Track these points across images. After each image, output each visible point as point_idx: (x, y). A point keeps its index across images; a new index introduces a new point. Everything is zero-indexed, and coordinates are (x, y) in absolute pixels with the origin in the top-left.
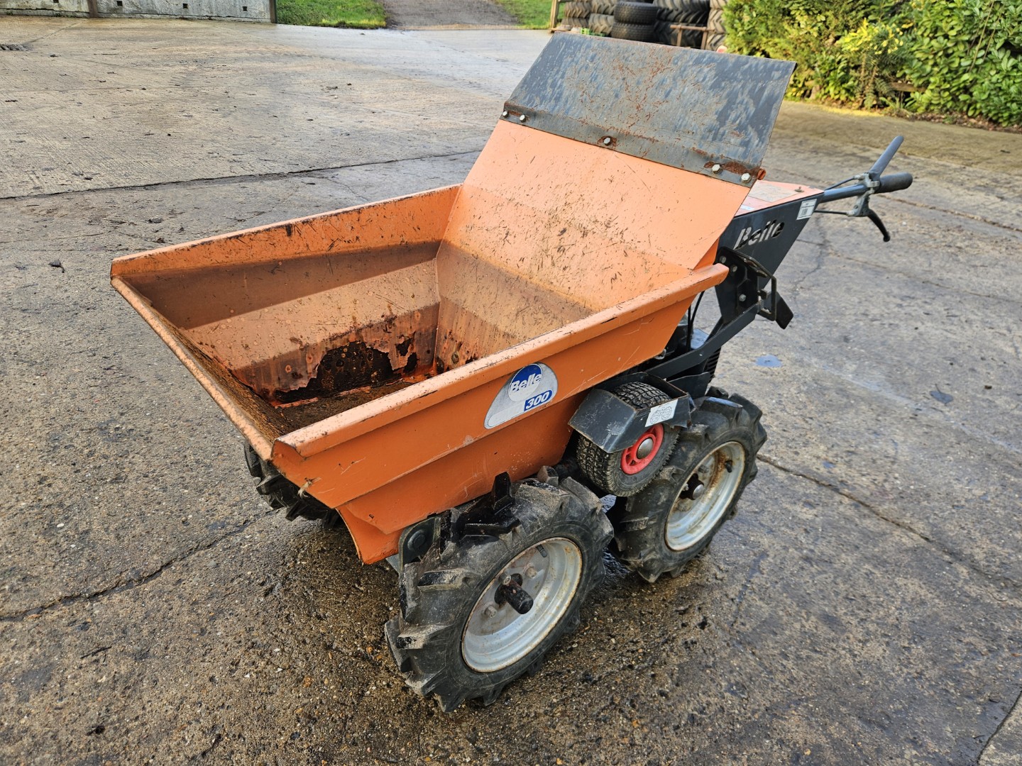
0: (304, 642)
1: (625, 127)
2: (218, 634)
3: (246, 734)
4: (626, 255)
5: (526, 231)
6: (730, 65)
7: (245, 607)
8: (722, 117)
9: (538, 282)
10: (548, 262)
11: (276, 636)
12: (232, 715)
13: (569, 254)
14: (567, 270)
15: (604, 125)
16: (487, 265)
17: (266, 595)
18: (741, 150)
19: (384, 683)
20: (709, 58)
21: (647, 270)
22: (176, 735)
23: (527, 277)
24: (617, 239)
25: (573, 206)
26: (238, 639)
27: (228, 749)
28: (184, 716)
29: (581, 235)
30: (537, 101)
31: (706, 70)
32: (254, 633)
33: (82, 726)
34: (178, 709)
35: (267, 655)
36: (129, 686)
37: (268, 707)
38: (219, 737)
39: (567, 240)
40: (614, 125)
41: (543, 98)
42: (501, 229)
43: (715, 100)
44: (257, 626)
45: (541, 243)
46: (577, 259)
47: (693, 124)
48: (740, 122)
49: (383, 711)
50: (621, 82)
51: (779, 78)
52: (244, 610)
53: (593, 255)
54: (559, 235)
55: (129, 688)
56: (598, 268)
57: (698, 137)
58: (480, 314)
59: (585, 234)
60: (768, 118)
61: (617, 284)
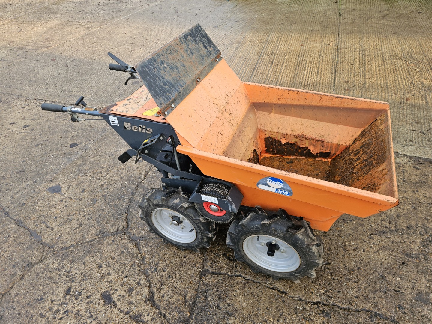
0: (331, 239)
2: (354, 263)
3: (362, 230)
4: (236, 95)
5: (222, 125)
7: (340, 265)
8: (205, 47)
9: (236, 128)
10: (232, 121)
11: (337, 247)
12: (363, 237)
13: (232, 112)
14: (235, 115)
17: (330, 264)
22: (382, 244)
23: (234, 132)
24: (232, 95)
25: (218, 103)
26: (349, 256)
27: (369, 231)
28: (377, 248)
29: (228, 105)
32: (343, 254)
33: (409, 269)
34: (378, 251)
35: (344, 245)
36: (390, 270)
37: (353, 231)
38: (370, 235)
39: (228, 111)
41: (169, 92)
42: (218, 135)
44: (340, 255)
45: (227, 121)
52: (341, 264)
53: (234, 105)
55: (391, 269)
56: (237, 106)
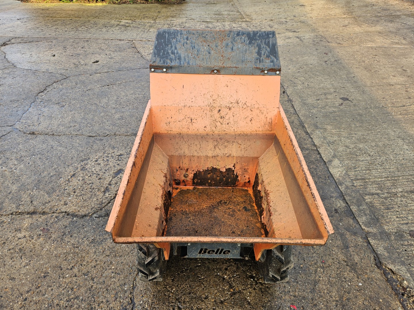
1: (220, 64)
4: (252, 111)
5: (201, 116)
6: (252, 35)
8: (259, 53)
9: (218, 132)
10: (218, 124)
13: (227, 117)
14: (229, 124)
15: (211, 65)
16: (188, 135)
18: (272, 64)
19: (249, 294)
20: (242, 33)
21: (262, 113)
23: (212, 133)
24: (245, 106)
25: (217, 100)
29: (229, 109)
30: (169, 61)
31: (243, 37)
39: (223, 113)
40: (215, 65)
41: (171, 60)
42: (187, 119)
43: (253, 48)
45: (211, 118)
46: (231, 119)
47: (249, 58)
48: (267, 54)
49: (259, 300)
50: (208, 47)
51: (273, 37)
53: (238, 115)
54: (218, 113)
56: (242, 119)
57: (253, 63)
58: (196, 154)
59: (230, 109)
60: (276, 51)
61: (253, 122)
